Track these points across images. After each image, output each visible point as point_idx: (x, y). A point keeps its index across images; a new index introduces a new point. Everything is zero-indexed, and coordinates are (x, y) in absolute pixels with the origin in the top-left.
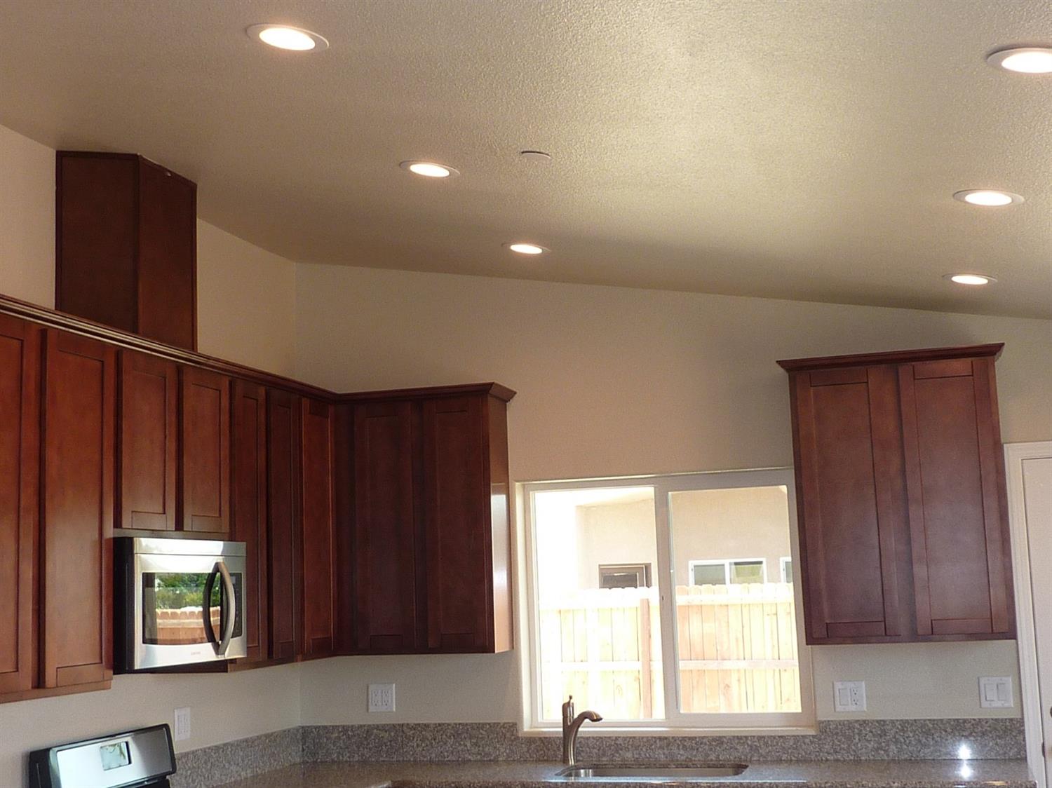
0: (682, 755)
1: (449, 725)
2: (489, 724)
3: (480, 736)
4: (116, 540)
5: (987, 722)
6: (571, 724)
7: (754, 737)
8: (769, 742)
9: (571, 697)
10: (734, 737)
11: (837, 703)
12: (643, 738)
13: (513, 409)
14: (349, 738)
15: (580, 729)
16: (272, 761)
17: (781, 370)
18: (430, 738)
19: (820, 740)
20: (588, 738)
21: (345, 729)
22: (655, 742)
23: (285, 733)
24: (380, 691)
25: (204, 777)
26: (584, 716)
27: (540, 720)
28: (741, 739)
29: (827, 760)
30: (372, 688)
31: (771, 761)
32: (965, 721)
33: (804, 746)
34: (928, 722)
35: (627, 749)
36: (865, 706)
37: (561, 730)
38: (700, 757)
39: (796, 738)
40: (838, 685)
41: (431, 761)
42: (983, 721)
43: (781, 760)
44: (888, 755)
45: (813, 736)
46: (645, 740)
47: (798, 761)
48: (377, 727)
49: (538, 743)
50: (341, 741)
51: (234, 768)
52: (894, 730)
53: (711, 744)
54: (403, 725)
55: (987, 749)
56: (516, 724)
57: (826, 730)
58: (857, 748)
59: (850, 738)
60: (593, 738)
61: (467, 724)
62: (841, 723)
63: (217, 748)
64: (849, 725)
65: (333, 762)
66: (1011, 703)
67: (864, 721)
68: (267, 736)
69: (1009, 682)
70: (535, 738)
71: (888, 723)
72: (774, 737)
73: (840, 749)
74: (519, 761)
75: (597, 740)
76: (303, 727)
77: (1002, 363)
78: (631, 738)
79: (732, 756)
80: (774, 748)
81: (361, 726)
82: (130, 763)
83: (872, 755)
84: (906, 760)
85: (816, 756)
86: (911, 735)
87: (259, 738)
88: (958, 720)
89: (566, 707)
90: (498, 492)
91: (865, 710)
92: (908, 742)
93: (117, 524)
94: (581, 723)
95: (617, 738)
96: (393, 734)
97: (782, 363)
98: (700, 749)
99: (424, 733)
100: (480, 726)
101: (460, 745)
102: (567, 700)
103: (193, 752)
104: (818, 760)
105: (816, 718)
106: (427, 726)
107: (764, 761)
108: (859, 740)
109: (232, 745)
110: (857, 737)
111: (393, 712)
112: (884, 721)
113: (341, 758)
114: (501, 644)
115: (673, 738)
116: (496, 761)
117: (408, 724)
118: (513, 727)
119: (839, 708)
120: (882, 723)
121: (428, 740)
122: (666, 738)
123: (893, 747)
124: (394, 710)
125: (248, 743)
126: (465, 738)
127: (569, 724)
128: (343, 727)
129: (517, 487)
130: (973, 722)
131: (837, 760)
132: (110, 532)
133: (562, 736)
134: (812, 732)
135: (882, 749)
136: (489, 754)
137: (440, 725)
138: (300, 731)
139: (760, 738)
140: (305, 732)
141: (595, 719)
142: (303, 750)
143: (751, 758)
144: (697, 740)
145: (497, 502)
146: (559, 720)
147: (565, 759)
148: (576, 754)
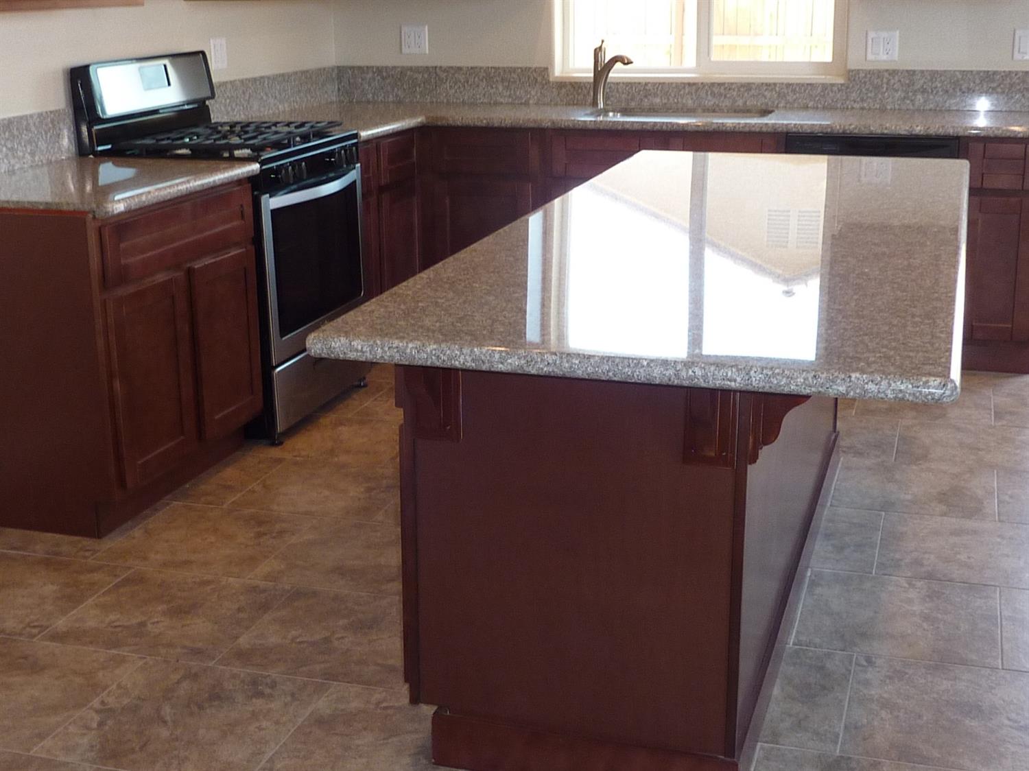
0: (710, 102)
1: (481, 68)
2: (521, 68)
3: (512, 80)
5: (1016, 75)
6: (602, 69)
7: (783, 84)
8: (797, 89)
9: (603, 41)
10: (762, 84)
11: (869, 50)
12: (672, 83)
14: (384, 78)
15: (611, 75)
16: (309, 98)
18: (462, 81)
19: (847, 88)
20: (618, 84)
21: (379, 70)
22: (684, 88)
23: (321, 71)
24: (413, 34)
25: (243, 106)
26: (615, 60)
27: (571, 66)
28: (770, 86)
29: (852, 108)
30: (405, 29)
31: (797, 108)
32: (995, 73)
33: (831, 94)
34: (957, 73)
35: (656, 95)
36: (897, 55)
37: (592, 75)
38: (727, 103)
39: (825, 87)
40: (872, 35)
41: (464, 103)
42: (1013, 72)
43: (807, 107)
44: (913, 105)
45: (842, 85)
46: (674, 85)
47: (824, 108)
48: (411, 69)
49: (569, 87)
50: (376, 82)
51: (271, 101)
52: (924, 79)
53: (739, 90)
54: (436, 67)
55: (1013, 101)
56: (547, 69)
57: (853, 76)
58: (884, 97)
59: (877, 88)
60: (623, 83)
61: (499, 68)
62: (870, 73)
63: (255, 80)
64: (879, 74)
65: (369, 102)
67: (894, 71)
68: (303, 72)
70: (565, 82)
71: (917, 73)
72: (803, 85)
73: (867, 98)
74: (548, 104)
75: (627, 86)
76: (338, 67)
78: (660, 84)
79: (759, 103)
80: (802, 95)
81: (394, 68)
82: (169, 84)
83: (898, 104)
84: (931, 110)
85: (842, 104)
86: (939, 85)
87: (296, 73)
88: (988, 72)
89: (598, 52)
91: (897, 59)
92: (935, 92)
94: (612, 67)
95: (646, 84)
96: (426, 76)
98: (728, 96)
99: (456, 75)
100: (512, 70)
101: (492, 88)
102: (598, 45)
103: (231, 82)
104: (844, 108)
105: (846, 66)
106: (460, 69)
107: (790, 107)
108: (887, 89)
109: (269, 78)
110: (885, 86)
111: (425, 54)
112: (914, 71)
113: (376, 97)
115: (702, 83)
116: (526, 104)
117: (441, 67)
118: (545, 71)
119: (870, 57)
120: (912, 73)
121: (460, 82)
122: (694, 84)
123: (919, 97)
124: (427, 52)
125: (284, 78)
126: (497, 81)
127: (599, 69)
128: (378, 68)
130: (1003, 74)
131: (863, 109)
133: (592, 80)
134: (841, 81)
135: (908, 99)
136: (521, 98)
137: (472, 68)
138: (336, 71)
139: (788, 85)
140: (341, 71)
141: (626, 62)
142: (339, 89)
143: (778, 104)
144: (726, 86)
146: (590, 64)
147: (595, 103)
148: (606, 98)
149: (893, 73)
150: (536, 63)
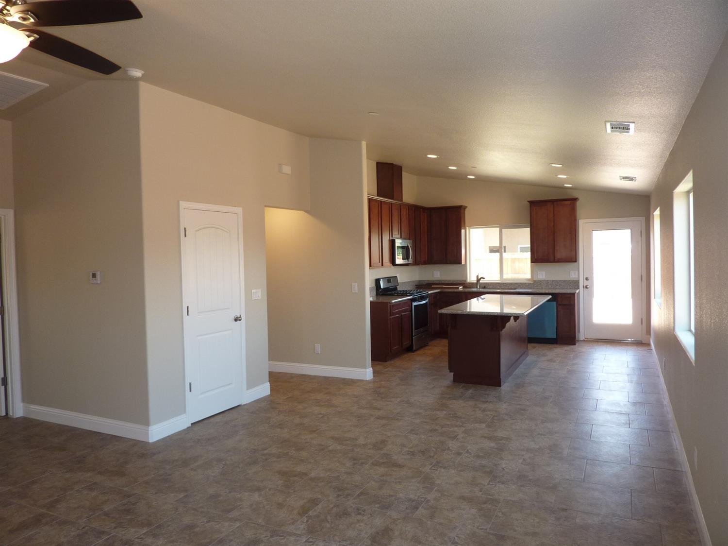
2: (460, 280)
4: (392, 240)
6: (478, 280)
7: (519, 283)
9: (478, 274)
13: (467, 210)
16: (414, 286)
17: (528, 203)
20: (481, 283)
22: (497, 284)
23: (416, 281)
24: (436, 272)
26: (481, 278)
27: (471, 279)
28: (516, 284)
30: (434, 272)
33: (531, 285)
34: (558, 280)
35: (490, 285)
38: (507, 287)
39: (529, 284)
40: (539, 272)
42: (570, 280)
43: (525, 288)
44: (549, 287)
46: (494, 284)
48: (435, 281)
51: (407, 287)
52: (551, 282)
53: (510, 285)
54: (441, 280)
55: (571, 286)
57: (535, 281)
58: (542, 286)
59: (540, 284)
61: (455, 280)
62: (539, 281)
63: (404, 282)
64: (541, 281)
66: (577, 276)
69: (577, 272)
70: (470, 283)
72: (524, 283)
73: (538, 286)
75: (483, 283)
77: (578, 203)
78: (491, 283)
79: (514, 287)
80: (524, 286)
83: (545, 287)
84: (553, 288)
85: (532, 287)
86: (554, 283)
87: (411, 281)
88: (565, 280)
89: (477, 276)
90: (463, 229)
91: (544, 278)
92: (553, 285)
93: (392, 237)
94: (480, 280)
95: (487, 283)
96: (439, 282)
97: (528, 201)
100: (458, 280)
105: (533, 279)
106: (446, 281)
107: (521, 288)
110: (542, 283)
114: (463, 263)
115: (501, 283)
117: (443, 280)
118: (466, 280)
119: (539, 277)
120: (548, 280)
122: (499, 283)
124: (439, 277)
128: (427, 280)
129: (467, 228)
130: (568, 280)
131: (537, 288)
132: (391, 238)
133: (476, 282)
134: (533, 282)
138: (418, 281)
140: (420, 281)
141: (484, 278)
143: (518, 287)
144: (507, 284)
145: (463, 231)
146: (476, 279)
147: (477, 287)
148: (480, 286)
149: (544, 280)
150: (464, 279)
